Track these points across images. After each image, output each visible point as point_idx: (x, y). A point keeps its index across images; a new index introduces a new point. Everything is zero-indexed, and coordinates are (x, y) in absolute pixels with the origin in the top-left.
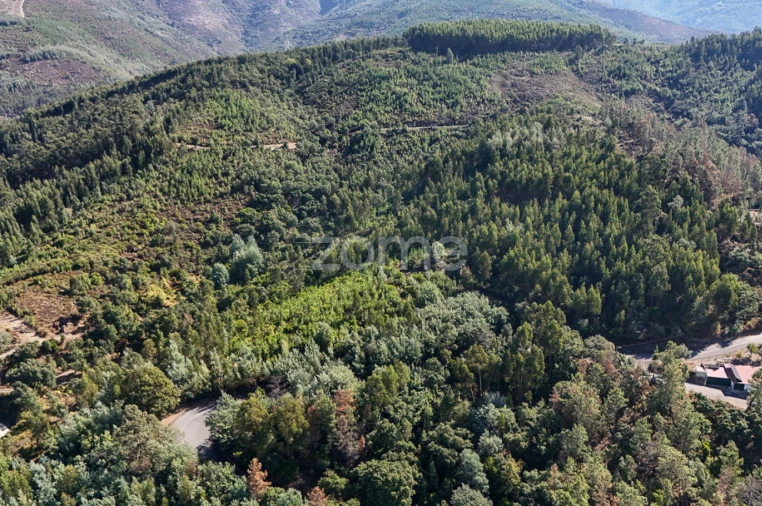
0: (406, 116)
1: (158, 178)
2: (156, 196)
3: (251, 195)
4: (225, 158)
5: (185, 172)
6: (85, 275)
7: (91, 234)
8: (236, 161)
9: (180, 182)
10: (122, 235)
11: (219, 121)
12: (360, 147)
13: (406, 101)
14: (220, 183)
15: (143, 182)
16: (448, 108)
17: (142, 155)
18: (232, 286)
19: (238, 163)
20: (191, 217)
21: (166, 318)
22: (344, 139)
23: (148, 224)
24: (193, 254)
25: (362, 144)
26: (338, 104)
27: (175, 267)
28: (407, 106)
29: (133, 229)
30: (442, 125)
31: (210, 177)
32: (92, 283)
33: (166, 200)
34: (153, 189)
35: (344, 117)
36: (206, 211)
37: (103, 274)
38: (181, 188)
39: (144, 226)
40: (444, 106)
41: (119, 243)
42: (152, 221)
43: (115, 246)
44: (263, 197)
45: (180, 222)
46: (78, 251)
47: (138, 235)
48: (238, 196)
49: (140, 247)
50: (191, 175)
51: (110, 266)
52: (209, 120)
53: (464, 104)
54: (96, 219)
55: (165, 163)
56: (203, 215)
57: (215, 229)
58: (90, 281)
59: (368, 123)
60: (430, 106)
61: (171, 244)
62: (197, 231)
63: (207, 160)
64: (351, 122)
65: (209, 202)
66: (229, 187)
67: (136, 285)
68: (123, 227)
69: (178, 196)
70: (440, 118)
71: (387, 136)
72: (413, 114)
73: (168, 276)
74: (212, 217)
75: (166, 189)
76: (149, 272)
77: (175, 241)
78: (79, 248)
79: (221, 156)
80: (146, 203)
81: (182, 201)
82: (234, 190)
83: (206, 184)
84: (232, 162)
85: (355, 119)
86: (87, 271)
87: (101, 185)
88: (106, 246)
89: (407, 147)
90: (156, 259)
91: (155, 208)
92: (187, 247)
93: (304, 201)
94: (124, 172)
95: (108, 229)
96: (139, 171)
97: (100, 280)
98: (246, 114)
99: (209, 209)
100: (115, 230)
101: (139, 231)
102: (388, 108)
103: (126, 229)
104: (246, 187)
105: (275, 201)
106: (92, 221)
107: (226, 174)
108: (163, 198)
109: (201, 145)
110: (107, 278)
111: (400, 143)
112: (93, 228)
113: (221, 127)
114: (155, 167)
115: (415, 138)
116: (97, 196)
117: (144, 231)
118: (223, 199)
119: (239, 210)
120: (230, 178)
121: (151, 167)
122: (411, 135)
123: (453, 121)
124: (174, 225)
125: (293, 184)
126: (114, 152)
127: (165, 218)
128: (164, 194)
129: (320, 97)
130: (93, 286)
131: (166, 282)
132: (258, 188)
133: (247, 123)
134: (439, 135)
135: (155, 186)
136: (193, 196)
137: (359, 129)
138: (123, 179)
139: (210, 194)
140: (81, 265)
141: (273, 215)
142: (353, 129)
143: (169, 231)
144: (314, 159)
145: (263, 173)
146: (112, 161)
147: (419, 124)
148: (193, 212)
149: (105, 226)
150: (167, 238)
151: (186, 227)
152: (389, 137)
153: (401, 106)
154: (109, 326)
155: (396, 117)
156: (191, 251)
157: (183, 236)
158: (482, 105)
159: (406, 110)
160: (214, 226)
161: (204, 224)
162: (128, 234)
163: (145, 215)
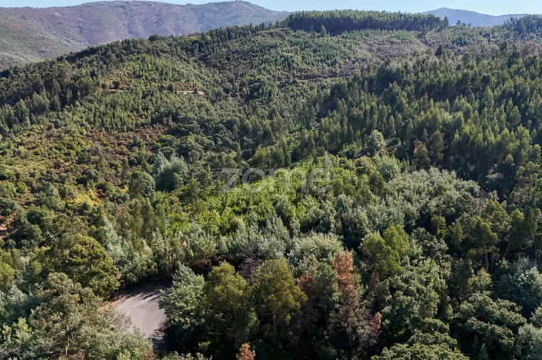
0: (295, 72)
1: (84, 112)
2: (82, 125)
3: (170, 126)
4: (144, 97)
5: (109, 106)
6: (11, 185)
7: (19, 153)
8: (154, 100)
9: (105, 114)
10: (49, 154)
11: (137, 73)
12: (258, 94)
13: (293, 62)
14: (141, 116)
15: (70, 115)
16: (328, 66)
17: (69, 94)
18: (159, 193)
19: (156, 102)
20: (116, 141)
21: (95, 215)
22: (244, 89)
23: (75, 146)
24: (118, 172)
25: (261, 91)
26: (235, 67)
27: (101, 181)
28: (295, 65)
29: (60, 150)
30: (325, 78)
31: (132, 112)
32: (17, 191)
33: (92, 128)
34: (80, 120)
35: (242, 76)
36: (129, 137)
37: (29, 184)
38: (105, 119)
39: (72, 148)
40: (324, 64)
41: (46, 160)
42: (79, 143)
43: (43, 162)
44: (180, 127)
45: (105, 145)
46: (5, 166)
47: (66, 154)
48: (157, 126)
49: (67, 164)
50: (114, 109)
51: (37, 177)
52: (128, 73)
53: (342, 62)
54: (24, 142)
55: (91, 101)
56: (126, 140)
57: (137, 151)
58: (15, 189)
59: (264, 78)
60: (313, 65)
61: (97, 163)
62: (121, 153)
63: (129, 98)
64: (248, 77)
65: (131, 130)
66: (149, 118)
67: (63, 194)
68: (51, 149)
69: (103, 125)
70: (323, 73)
71: (281, 86)
72: (300, 70)
73: (95, 188)
74: (135, 141)
75: (92, 119)
76: (76, 185)
77: (100, 160)
78: (6, 164)
79: (141, 95)
80: (73, 129)
81: (107, 129)
82: (154, 122)
83: (129, 116)
84: (151, 100)
85: (252, 76)
86: (12, 181)
87: (30, 116)
88: (33, 162)
89: (299, 93)
90: (83, 174)
91: (81, 134)
92: (111, 165)
93: (217, 130)
94: (53, 108)
95: (37, 150)
96: (66, 106)
97: (26, 189)
98: (160, 68)
99: (131, 136)
100: (42, 150)
101: (66, 151)
102: (278, 67)
103: (54, 149)
104: (165, 119)
105: (191, 129)
106: (21, 144)
107: (146, 109)
108: (88, 126)
109: (122, 89)
110: (33, 188)
111: (292, 90)
112: (21, 148)
113: (140, 77)
114: (81, 104)
115: (304, 86)
116: (26, 125)
117: (71, 151)
118: (144, 128)
119: (159, 137)
120: (150, 112)
121: (77, 103)
122: (301, 84)
123: (334, 75)
124: (100, 148)
125: (206, 117)
126: (44, 92)
127: (91, 142)
128: (90, 123)
129: (220, 62)
130: (18, 194)
131: (93, 193)
132: (175, 119)
133: (162, 74)
134: (326, 84)
135: (81, 118)
136: (116, 125)
137: (256, 82)
138: (51, 113)
139: (132, 124)
140: (7, 176)
141: (191, 139)
142: (251, 82)
143: (95, 153)
144: (221, 103)
145: (179, 108)
146: (42, 98)
147: (306, 78)
148: (118, 138)
149: (33, 148)
150: (93, 157)
151: (110, 149)
152: (282, 87)
153: (289, 65)
154: (33, 226)
155: (287, 73)
156: (116, 169)
157: (108, 157)
158: (357, 63)
159: (294, 68)
160: (136, 149)
161: (127, 147)
162: (55, 154)
163: (72, 138)
